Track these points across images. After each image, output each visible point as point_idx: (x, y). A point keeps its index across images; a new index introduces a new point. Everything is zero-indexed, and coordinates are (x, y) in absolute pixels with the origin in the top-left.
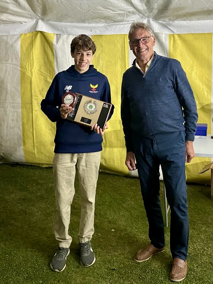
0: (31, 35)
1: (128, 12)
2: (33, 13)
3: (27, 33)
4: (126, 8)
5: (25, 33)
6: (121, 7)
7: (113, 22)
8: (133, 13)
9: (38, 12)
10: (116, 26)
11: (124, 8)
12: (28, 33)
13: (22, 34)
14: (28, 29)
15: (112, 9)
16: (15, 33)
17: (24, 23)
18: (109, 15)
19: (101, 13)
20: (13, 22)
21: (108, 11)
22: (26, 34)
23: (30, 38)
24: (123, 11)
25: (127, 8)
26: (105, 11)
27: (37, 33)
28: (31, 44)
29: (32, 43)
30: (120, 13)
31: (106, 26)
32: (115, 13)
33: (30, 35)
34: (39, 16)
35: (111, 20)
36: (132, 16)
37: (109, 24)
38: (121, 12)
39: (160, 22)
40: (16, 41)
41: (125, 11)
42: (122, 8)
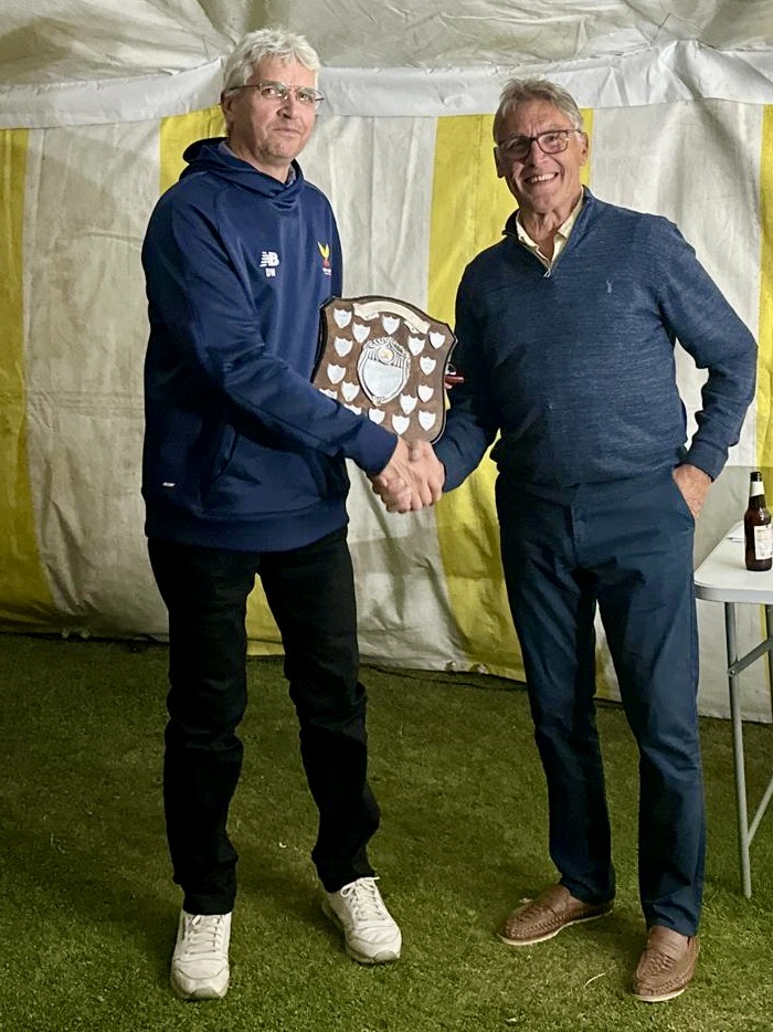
0: (202, 120)
1: (594, 17)
2: (209, 29)
3: (187, 111)
5: (181, 113)
7: (533, 58)
8: (615, 21)
9: (231, 26)
12: (191, 111)
13: (167, 119)
14: (193, 94)
15: (526, 8)
16: (142, 114)
17: (175, 73)
18: (514, 32)
19: (482, 22)
20: (136, 71)
21: (513, 17)
22: (184, 116)
23: (199, 132)
24: (572, 12)
26: (498, 17)
30: (559, 23)
32: (541, 21)
35: (523, 52)
36: (612, 35)
38: (562, 19)
39: (730, 54)
40: (143, 144)
41: (579, 12)
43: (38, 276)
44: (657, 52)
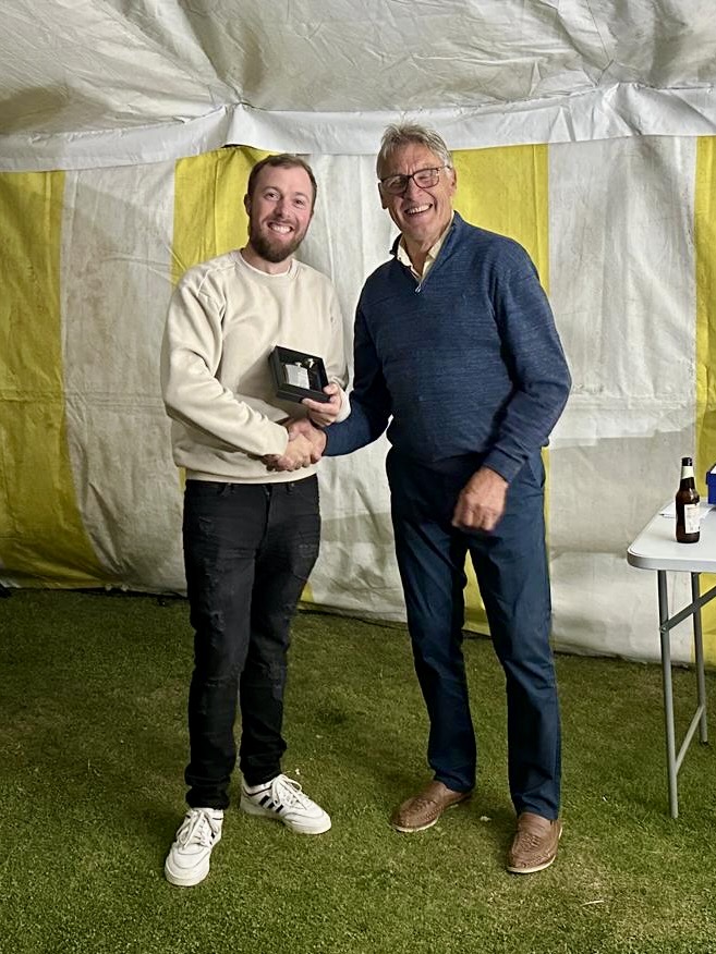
0: (211, 160)
1: (546, 60)
2: (214, 80)
3: (198, 153)
4: (538, 42)
5: (193, 155)
6: (521, 39)
7: (492, 99)
8: (566, 63)
9: (233, 76)
10: (502, 117)
11: (532, 42)
12: (201, 153)
13: (180, 160)
14: (202, 139)
15: (489, 50)
16: (160, 156)
17: (186, 120)
18: (477, 73)
19: (448, 63)
20: (153, 120)
21: (475, 58)
22: (195, 158)
23: (208, 171)
24: (529, 54)
25: (543, 42)
26: (461, 58)
27: (230, 153)
28: (208, 192)
29: (212, 192)
30: (515, 64)
31: (465, 117)
32: (500, 62)
33: (206, 162)
34: (236, 92)
35: (484, 93)
36: (562, 76)
37: (479, 110)
38: (519, 60)
39: (666, 92)
40: (161, 183)
41: (534, 54)
42: (523, 43)
43: (73, 295)
44: (601, 93)
